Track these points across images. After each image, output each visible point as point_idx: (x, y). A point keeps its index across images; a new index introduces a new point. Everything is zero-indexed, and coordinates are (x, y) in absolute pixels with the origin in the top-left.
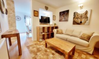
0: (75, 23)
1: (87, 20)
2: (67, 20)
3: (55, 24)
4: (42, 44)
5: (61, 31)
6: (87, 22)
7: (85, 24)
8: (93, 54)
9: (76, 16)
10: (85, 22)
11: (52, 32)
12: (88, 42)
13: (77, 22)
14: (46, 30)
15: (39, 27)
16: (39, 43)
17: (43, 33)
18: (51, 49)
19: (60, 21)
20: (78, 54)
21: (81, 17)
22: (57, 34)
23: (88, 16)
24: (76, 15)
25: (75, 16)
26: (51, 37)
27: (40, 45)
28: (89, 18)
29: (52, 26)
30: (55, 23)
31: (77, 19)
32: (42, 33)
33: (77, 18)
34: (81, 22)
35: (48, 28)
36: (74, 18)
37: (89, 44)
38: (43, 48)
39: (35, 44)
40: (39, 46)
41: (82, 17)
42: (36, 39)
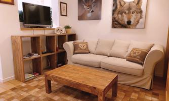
0: (116, 24)
1: (141, 17)
2: (98, 18)
3: (67, 27)
4: (36, 87)
5: (85, 47)
6: (141, 21)
7: (138, 26)
8: (151, 89)
9: (118, 6)
10: (138, 22)
11: (60, 51)
12: (142, 64)
13: (120, 22)
14: (43, 46)
15: (21, 37)
16: (24, 85)
17: (35, 56)
18: (62, 95)
19: (81, 18)
20: (124, 94)
21: (129, 9)
22: (74, 54)
23: (141, 7)
24: (118, 3)
25: (116, 7)
26: (58, 63)
27: (30, 89)
28: (144, 14)
29: (59, 33)
30: (67, 24)
31: (120, 15)
32: (30, 55)
33: (121, 13)
34: (129, 22)
35: (49, 39)
36: (114, 11)
37: (143, 70)
38: (40, 95)
39: (13, 89)
40: (27, 91)
41: (131, 11)
42: (13, 76)
